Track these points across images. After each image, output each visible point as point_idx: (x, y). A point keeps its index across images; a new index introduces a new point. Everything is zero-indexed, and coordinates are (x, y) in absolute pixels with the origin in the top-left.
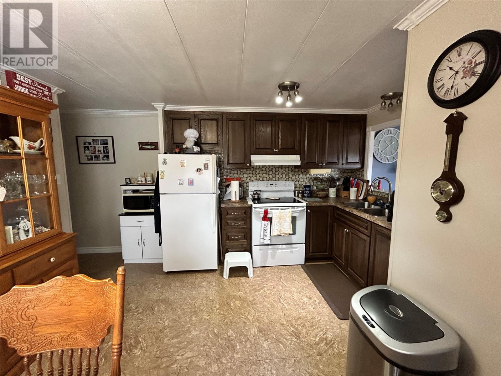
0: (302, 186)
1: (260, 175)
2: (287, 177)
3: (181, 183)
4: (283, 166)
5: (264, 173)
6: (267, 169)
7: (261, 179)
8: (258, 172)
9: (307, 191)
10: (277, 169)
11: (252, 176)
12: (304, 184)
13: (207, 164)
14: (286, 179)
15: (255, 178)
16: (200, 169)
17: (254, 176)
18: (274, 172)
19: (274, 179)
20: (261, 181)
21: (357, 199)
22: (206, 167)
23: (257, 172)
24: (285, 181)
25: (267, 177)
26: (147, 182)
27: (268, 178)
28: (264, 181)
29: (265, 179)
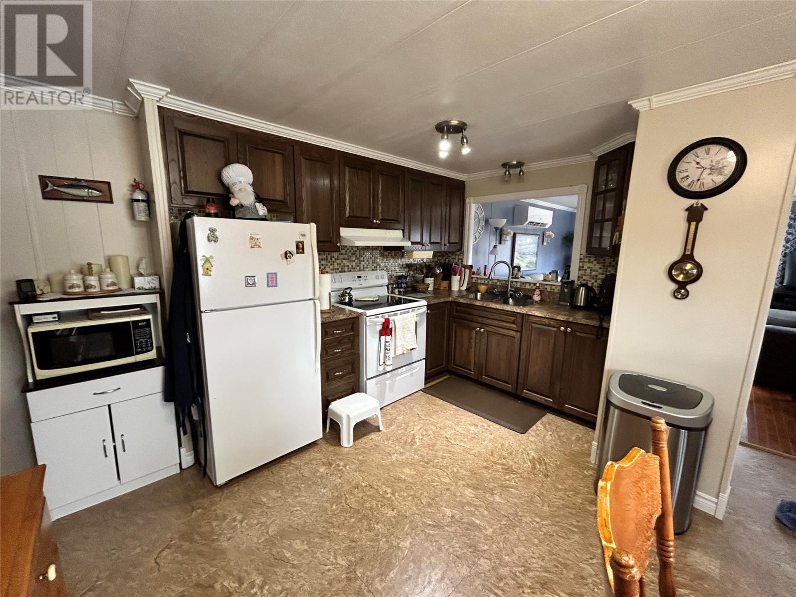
0: (393, 277)
1: (338, 262)
2: (375, 265)
3: (250, 282)
4: (369, 246)
5: (344, 259)
6: (348, 251)
7: (340, 269)
8: (336, 257)
9: (404, 283)
10: (362, 251)
11: (327, 265)
12: (395, 274)
13: (302, 243)
14: (373, 267)
15: (331, 267)
16: (290, 253)
17: (329, 264)
18: (358, 256)
19: (358, 268)
20: (340, 272)
21: (460, 291)
22: (300, 248)
23: (334, 257)
24: (373, 270)
25: (348, 266)
26: (106, 288)
27: (350, 266)
28: (344, 272)
29: (346, 269)
